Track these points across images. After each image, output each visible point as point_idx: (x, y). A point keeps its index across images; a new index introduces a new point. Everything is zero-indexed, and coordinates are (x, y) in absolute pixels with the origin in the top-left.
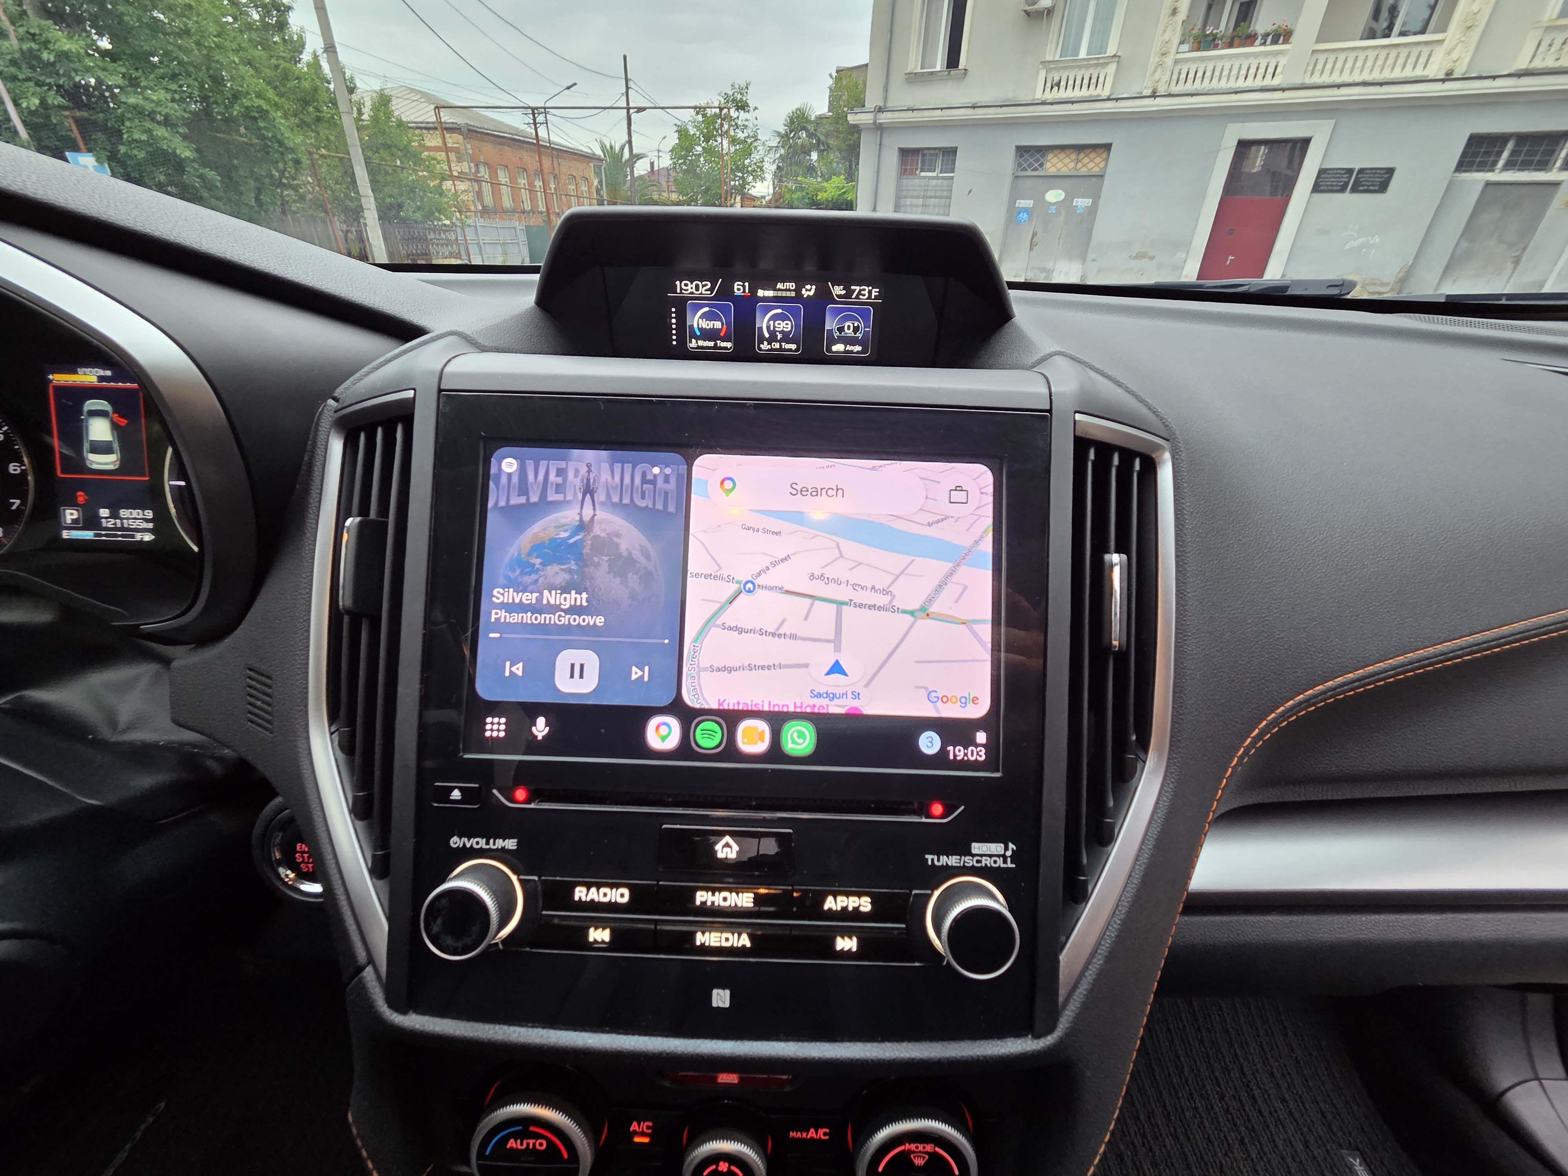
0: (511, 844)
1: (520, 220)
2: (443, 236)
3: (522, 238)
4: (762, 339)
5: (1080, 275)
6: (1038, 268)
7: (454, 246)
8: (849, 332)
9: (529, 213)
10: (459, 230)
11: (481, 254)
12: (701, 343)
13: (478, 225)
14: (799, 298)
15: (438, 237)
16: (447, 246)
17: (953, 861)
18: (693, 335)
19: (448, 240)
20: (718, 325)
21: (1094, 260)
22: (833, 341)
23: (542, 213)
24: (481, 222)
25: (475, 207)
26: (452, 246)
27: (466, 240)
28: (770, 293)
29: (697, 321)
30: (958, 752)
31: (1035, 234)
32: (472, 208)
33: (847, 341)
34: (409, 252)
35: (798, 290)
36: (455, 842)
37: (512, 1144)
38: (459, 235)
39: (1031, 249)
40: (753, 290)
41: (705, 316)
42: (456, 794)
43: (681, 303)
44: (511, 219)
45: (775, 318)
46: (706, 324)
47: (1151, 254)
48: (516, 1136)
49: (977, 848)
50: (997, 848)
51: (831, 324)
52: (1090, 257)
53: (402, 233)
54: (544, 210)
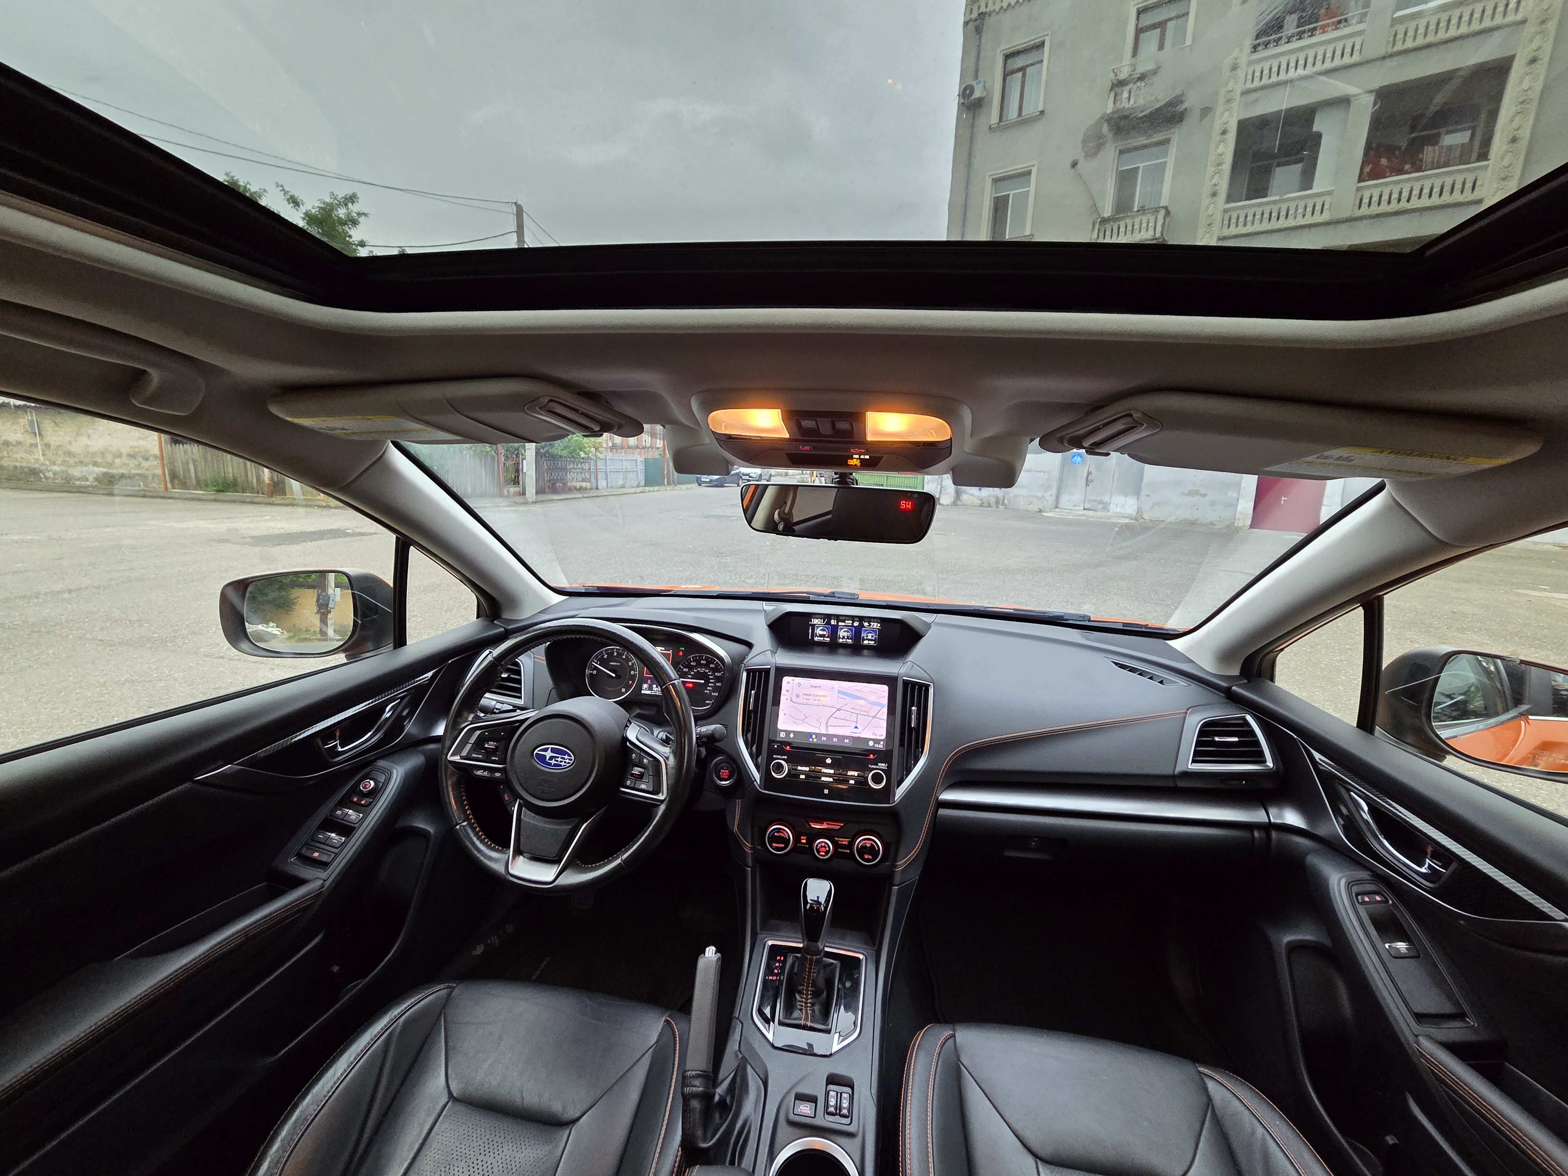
0: (786, 757)
1: (640, 454)
2: (579, 466)
3: (641, 467)
4: (840, 638)
5: (1136, 508)
6: (1095, 501)
7: (587, 474)
8: (870, 637)
9: (648, 448)
10: (592, 462)
11: (607, 479)
12: (819, 638)
13: (608, 458)
14: (853, 626)
15: (575, 467)
16: (581, 473)
17: (874, 767)
18: (816, 636)
19: (582, 469)
20: (825, 633)
21: (1148, 496)
22: (864, 640)
23: (658, 448)
24: (610, 455)
25: (607, 444)
26: (585, 474)
27: (597, 469)
28: (843, 624)
29: (819, 631)
30: (876, 745)
31: (1089, 473)
32: (604, 445)
33: (869, 640)
34: (551, 478)
35: (853, 623)
36: (774, 756)
37: (776, 834)
38: (592, 465)
39: (1087, 485)
40: (837, 623)
41: (821, 630)
42: (776, 746)
43: (813, 626)
44: (633, 453)
45: (845, 631)
46: (822, 633)
47: (1203, 491)
48: (777, 832)
49: (879, 764)
50: (884, 765)
51: (863, 635)
52: (1143, 493)
53: (549, 464)
54: (661, 446)
